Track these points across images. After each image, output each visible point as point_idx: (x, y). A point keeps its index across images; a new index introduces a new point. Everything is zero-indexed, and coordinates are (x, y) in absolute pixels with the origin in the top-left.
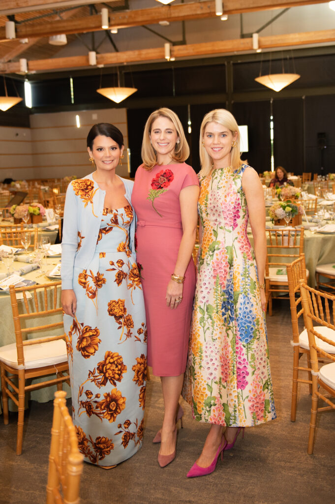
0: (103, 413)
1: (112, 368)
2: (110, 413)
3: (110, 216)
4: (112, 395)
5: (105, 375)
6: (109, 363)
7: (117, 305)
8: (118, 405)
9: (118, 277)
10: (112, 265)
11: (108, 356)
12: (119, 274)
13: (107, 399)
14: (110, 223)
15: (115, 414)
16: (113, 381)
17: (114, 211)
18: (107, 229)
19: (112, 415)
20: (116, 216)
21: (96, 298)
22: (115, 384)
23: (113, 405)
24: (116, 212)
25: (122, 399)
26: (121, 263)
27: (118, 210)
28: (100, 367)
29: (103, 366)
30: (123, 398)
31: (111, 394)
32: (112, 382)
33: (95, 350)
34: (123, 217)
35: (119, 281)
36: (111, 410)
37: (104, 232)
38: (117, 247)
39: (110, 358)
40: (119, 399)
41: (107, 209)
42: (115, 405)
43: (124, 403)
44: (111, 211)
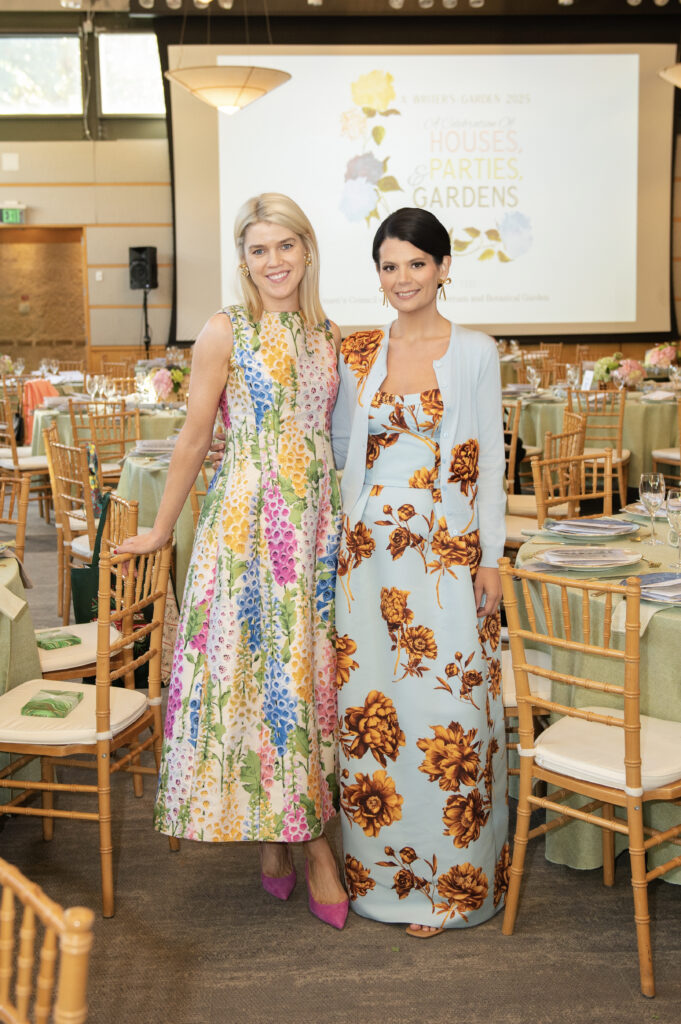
0: (354, 811)
1: (381, 728)
2: (365, 815)
3: (387, 409)
4: (375, 782)
5: (361, 736)
6: (377, 715)
7: (390, 600)
8: (384, 807)
9: (394, 540)
10: (386, 513)
11: (376, 701)
12: (396, 535)
13: (361, 786)
14: (389, 424)
15: (378, 822)
16: (381, 755)
17: (397, 399)
18: (387, 437)
19: (370, 822)
20: (399, 410)
21: (346, 575)
22: (384, 762)
23: (374, 802)
24: (401, 402)
25: (395, 797)
26: (408, 511)
27: (404, 397)
28: (352, 718)
29: (359, 717)
30: (398, 796)
31: (371, 779)
32: (377, 755)
33: (343, 681)
34: (415, 412)
35: (397, 549)
36: (368, 811)
37: (384, 442)
38: (411, 476)
39: (379, 705)
40: (388, 796)
41: (383, 394)
42: (380, 803)
43: (398, 806)
44: (391, 399)
